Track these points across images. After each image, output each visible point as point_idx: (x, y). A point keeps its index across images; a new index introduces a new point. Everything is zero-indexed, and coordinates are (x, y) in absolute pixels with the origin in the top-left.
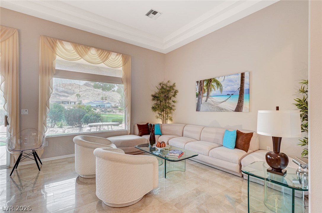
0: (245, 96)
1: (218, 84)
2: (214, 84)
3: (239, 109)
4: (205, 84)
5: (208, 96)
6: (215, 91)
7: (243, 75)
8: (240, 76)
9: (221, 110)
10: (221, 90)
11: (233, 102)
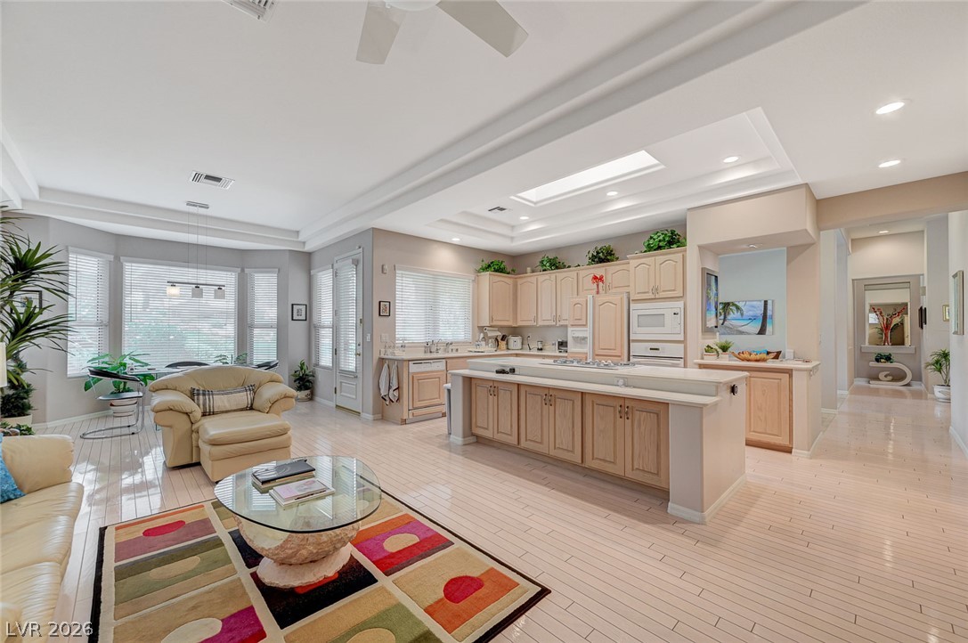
0: (768, 320)
1: (738, 308)
2: (734, 308)
3: (762, 331)
4: (721, 307)
5: (725, 320)
6: (733, 314)
7: (766, 302)
8: (763, 302)
9: (742, 333)
10: (742, 315)
11: (757, 326)
